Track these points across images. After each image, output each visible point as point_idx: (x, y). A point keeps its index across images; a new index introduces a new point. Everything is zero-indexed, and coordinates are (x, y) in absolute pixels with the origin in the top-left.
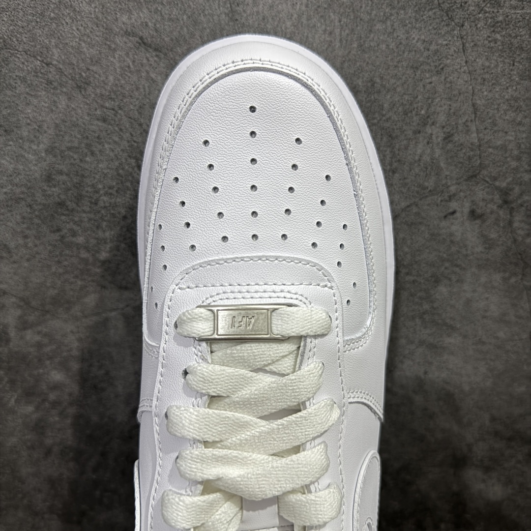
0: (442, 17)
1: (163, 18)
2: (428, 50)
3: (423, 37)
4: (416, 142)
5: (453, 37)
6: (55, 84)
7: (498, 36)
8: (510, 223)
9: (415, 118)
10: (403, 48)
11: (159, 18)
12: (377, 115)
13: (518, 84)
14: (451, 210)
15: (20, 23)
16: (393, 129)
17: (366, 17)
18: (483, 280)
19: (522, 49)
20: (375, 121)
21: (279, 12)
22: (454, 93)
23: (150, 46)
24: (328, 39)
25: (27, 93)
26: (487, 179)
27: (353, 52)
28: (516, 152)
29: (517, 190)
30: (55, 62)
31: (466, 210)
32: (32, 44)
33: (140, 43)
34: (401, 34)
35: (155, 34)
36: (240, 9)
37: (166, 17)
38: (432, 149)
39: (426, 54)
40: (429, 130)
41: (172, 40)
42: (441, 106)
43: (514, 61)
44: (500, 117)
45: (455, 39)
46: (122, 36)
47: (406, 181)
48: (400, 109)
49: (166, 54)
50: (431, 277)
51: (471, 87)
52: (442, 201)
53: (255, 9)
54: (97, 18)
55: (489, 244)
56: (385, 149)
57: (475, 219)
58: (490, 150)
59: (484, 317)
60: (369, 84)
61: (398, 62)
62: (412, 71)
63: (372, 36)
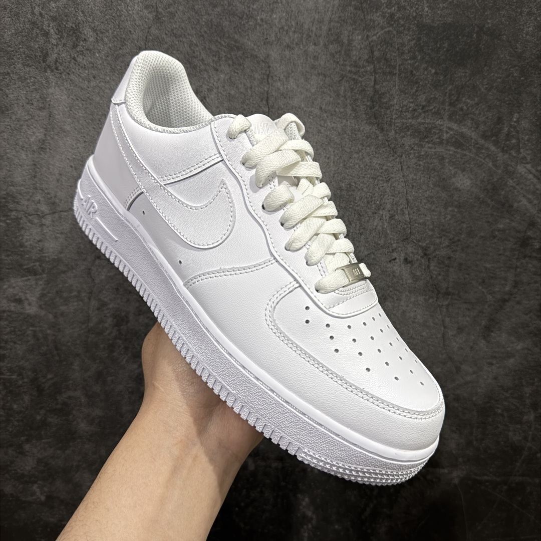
0: (390, 151)
2: (382, 169)
3: (379, 162)
4: (374, 219)
5: (396, 163)
7: (421, 163)
8: (429, 267)
9: (373, 206)
10: (368, 167)
12: (352, 203)
13: (433, 189)
14: (393, 258)
16: (361, 211)
17: (348, 150)
18: (413, 299)
19: (434, 169)
20: (351, 206)
22: (396, 192)
24: (327, 161)
26: (415, 241)
27: (341, 169)
28: (431, 227)
29: (432, 248)
31: (402, 258)
34: (367, 160)
38: (383, 223)
39: (381, 171)
40: (381, 212)
42: (388, 199)
43: (430, 177)
44: (422, 207)
45: (397, 163)
47: (368, 240)
48: (365, 200)
50: (382, 296)
51: (405, 190)
52: (388, 252)
55: (416, 279)
56: (356, 221)
57: (407, 264)
58: (416, 225)
59: (413, 322)
60: (348, 186)
61: (365, 175)
62: (372, 180)
63: (351, 160)
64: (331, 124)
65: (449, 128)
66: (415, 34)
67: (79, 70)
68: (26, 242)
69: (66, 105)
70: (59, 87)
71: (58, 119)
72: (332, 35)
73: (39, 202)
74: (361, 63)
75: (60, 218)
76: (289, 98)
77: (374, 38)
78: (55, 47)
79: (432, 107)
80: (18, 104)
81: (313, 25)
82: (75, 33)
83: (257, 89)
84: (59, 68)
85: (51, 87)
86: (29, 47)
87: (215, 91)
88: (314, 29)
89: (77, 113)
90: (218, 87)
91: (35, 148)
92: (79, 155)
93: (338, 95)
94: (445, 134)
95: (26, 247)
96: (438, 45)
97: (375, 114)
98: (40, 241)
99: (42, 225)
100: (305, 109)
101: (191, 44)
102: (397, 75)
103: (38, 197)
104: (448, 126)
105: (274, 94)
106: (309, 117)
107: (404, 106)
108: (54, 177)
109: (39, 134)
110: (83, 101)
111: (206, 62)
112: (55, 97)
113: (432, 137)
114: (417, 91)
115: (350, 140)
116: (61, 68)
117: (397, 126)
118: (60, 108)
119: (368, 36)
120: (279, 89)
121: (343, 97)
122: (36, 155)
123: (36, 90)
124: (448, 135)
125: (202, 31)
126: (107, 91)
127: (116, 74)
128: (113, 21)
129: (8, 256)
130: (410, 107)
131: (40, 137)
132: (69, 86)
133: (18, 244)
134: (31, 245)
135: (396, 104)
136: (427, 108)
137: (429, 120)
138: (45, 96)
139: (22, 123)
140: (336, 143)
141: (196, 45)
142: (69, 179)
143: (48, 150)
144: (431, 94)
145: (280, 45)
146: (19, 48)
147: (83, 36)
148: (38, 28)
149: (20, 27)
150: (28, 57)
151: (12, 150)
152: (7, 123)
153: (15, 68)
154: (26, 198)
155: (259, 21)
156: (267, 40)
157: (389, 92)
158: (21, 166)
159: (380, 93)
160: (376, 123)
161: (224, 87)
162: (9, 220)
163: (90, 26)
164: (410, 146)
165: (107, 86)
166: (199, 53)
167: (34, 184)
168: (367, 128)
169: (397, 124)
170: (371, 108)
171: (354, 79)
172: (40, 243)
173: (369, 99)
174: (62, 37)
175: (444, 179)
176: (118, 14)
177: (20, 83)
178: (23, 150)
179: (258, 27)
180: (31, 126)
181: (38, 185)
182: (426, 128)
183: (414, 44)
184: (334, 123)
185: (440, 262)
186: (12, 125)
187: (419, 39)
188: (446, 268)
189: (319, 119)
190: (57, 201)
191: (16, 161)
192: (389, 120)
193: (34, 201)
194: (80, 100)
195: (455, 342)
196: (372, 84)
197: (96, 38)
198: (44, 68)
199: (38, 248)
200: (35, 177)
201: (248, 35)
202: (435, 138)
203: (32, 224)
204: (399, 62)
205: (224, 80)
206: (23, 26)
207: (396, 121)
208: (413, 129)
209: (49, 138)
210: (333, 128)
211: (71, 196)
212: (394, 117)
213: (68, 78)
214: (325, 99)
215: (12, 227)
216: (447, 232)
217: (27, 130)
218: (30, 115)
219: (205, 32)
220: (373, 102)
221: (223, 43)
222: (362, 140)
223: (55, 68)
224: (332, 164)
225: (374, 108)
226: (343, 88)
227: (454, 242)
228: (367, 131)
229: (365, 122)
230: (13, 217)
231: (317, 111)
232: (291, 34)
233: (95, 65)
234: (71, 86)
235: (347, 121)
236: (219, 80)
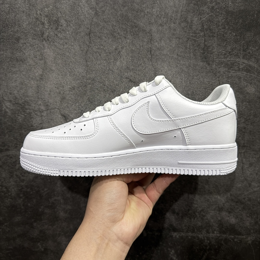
0: (213, 75)
1: (136, 74)
2: (209, 84)
3: (208, 80)
5: (216, 80)
6: (106, 90)
7: (229, 80)
10: (202, 83)
11: (135, 74)
15: (98, 74)
17: (192, 75)
19: (236, 84)
21: (168, 73)
23: (132, 82)
24: (181, 81)
25: (98, 93)
27: (188, 84)
30: (106, 85)
32: (101, 80)
33: (130, 81)
34: (202, 79)
35: (134, 78)
36: (157, 72)
37: (137, 74)
39: (209, 85)
41: (138, 80)
43: (234, 87)
45: (217, 81)
46: (125, 79)
49: (136, 84)
53: (161, 73)
54: (119, 74)
60: (192, 93)
61: (201, 87)
62: (204, 89)
63: (193, 80)
64: (183, 62)
65: (243, 63)
66: (225, 16)
67: (59, 40)
68: (34, 124)
69: (53, 57)
70: (49, 49)
71: (49, 64)
72: (183, 18)
73: (40, 105)
74: (197, 32)
75: (51, 112)
76: (162, 50)
77: (204, 19)
78: (47, 30)
79: (234, 52)
80: (30, 58)
81: (173, 14)
82: (57, 22)
83: (145, 46)
84: (49, 40)
85: (45, 49)
86: (35, 30)
87: (125, 48)
88: (174, 15)
89: (58, 61)
90: (126, 46)
91: (38, 78)
92: (59, 81)
93: (186, 48)
94: (241, 66)
95: (34, 127)
96: (237, 21)
97: (205, 56)
98: (41, 124)
99: (42, 116)
100: (170, 55)
101: (113, 26)
102: (216, 37)
103: (40, 102)
104: (242, 62)
105: (154, 48)
106: (172, 59)
107: (220, 52)
108: (47, 92)
109: (40, 72)
110: (61, 55)
111: (120, 34)
112: (47, 54)
113: (234, 67)
114: (226, 44)
115: (193, 70)
116: (50, 40)
117: (216, 62)
118: (50, 59)
119: (201, 18)
120: (156, 46)
121: (189, 48)
122: (38, 82)
123: (38, 50)
124: (243, 66)
125: (118, 19)
126: (72, 50)
127: (77, 42)
128: (75, 16)
129: (25, 131)
130: (223, 53)
131: (40, 73)
132: (54, 48)
133: (30, 125)
134: (36, 126)
135: (216, 51)
136: (231, 53)
137: (233, 59)
138: (43, 53)
139: (32, 67)
140: (186, 71)
141: (115, 26)
142: (54, 93)
143: (44, 79)
144: (234, 46)
145: (157, 24)
146: (30, 31)
147: (61, 24)
148: (39, 21)
149: (31, 21)
150: (35, 35)
151: (27, 80)
152: (24, 67)
153: (28, 40)
154: (34, 103)
155: (146, 13)
156: (150, 22)
157: (212, 46)
158: (31, 87)
159: (207, 46)
160: (206, 61)
161: (129, 46)
162: (26, 114)
163: (64, 19)
164: (223, 72)
165: (72, 47)
166: (117, 30)
167: (37, 96)
168: (201, 64)
169: (217, 61)
170: (203, 54)
171: (194, 40)
172: (41, 125)
173: (202, 49)
174: (50, 25)
175: (241, 88)
176: (77, 12)
177: (31, 47)
178: (32, 80)
179: (146, 16)
180: (36, 68)
181: (40, 96)
182: (231, 63)
183: (224, 21)
184: (184, 62)
185: (240, 130)
186: (27, 68)
187: (227, 18)
188: (243, 133)
189: (176, 60)
190: (49, 104)
191: (29, 85)
192: (212, 59)
193: (38, 104)
194: (59, 55)
195: (248, 171)
196: (203, 42)
197: (67, 25)
198: (42, 40)
199: (40, 127)
200: (38, 93)
201: (141, 20)
202: (236, 68)
203: (37, 115)
204: (217, 30)
205: (129, 42)
206: (32, 20)
207: (216, 60)
208: (224, 64)
209: (44, 74)
210: (184, 64)
211: (56, 101)
212: (215, 58)
213: (54, 44)
214: (179, 50)
215: (27, 117)
216: (243, 115)
217: (34, 70)
218: (36, 63)
219: (120, 19)
220: (204, 50)
221: (128, 24)
222: (199, 70)
223: (47, 40)
224: (184, 82)
225: (204, 54)
226: (188, 44)
227: (247, 120)
228: (201, 65)
229: (200, 61)
230: (27, 112)
231: (175, 56)
232: (162, 18)
233: (66, 37)
234: (55, 48)
235: (191, 60)
236: (127, 43)
